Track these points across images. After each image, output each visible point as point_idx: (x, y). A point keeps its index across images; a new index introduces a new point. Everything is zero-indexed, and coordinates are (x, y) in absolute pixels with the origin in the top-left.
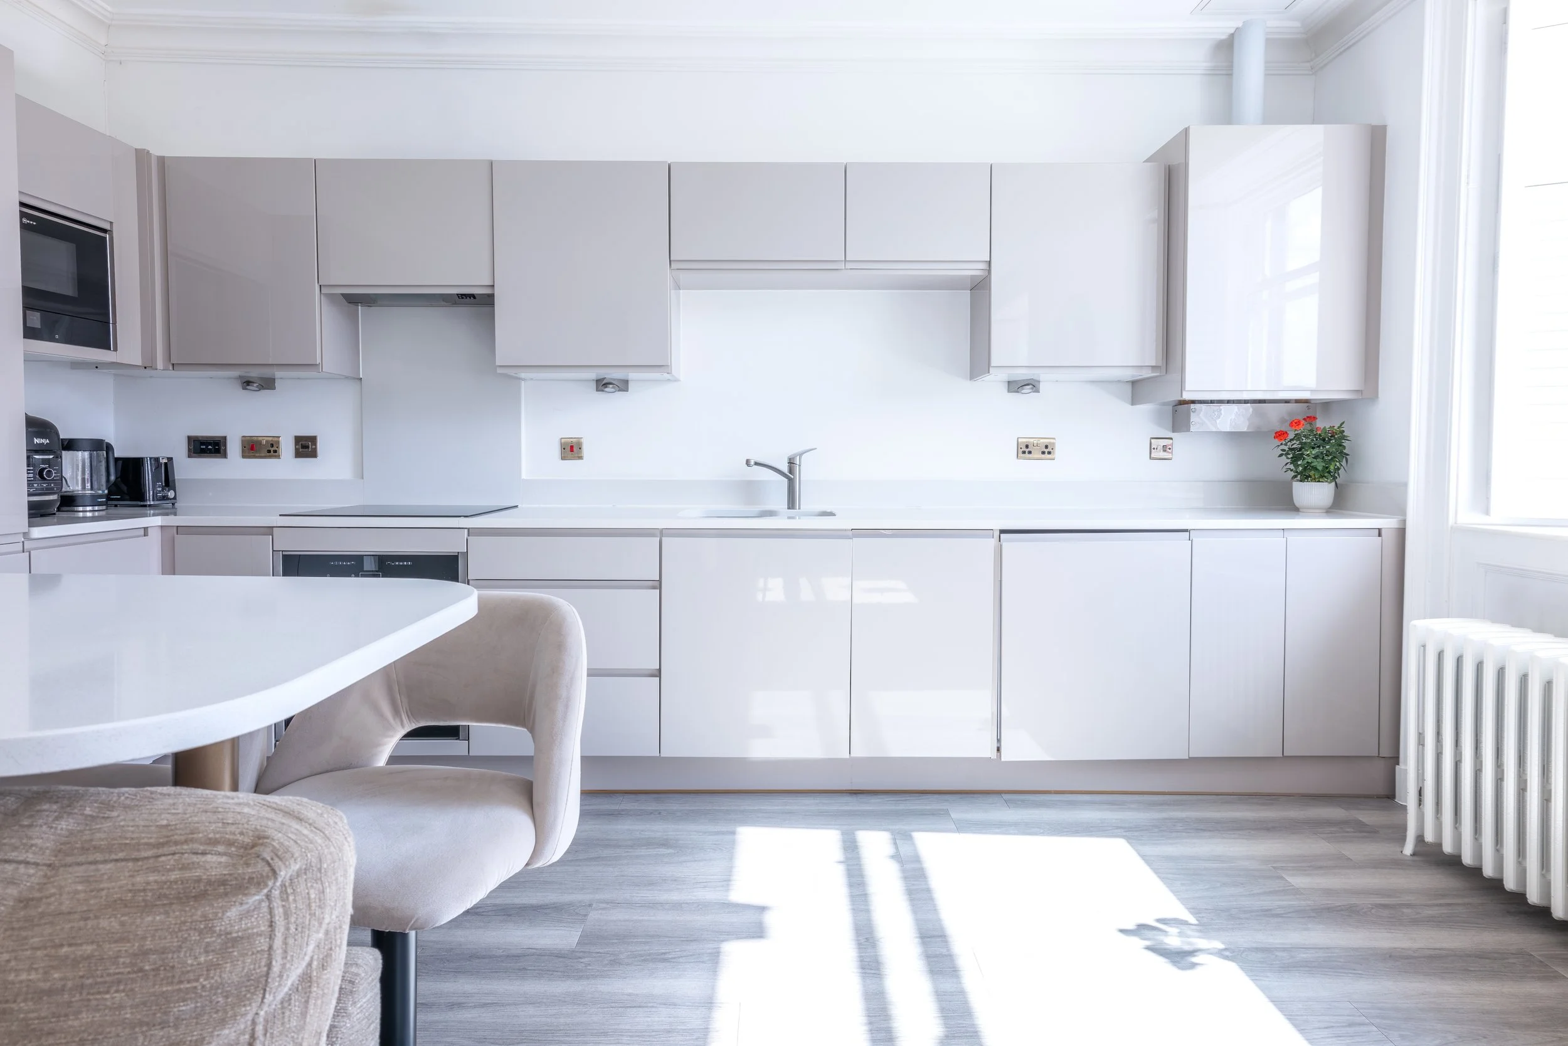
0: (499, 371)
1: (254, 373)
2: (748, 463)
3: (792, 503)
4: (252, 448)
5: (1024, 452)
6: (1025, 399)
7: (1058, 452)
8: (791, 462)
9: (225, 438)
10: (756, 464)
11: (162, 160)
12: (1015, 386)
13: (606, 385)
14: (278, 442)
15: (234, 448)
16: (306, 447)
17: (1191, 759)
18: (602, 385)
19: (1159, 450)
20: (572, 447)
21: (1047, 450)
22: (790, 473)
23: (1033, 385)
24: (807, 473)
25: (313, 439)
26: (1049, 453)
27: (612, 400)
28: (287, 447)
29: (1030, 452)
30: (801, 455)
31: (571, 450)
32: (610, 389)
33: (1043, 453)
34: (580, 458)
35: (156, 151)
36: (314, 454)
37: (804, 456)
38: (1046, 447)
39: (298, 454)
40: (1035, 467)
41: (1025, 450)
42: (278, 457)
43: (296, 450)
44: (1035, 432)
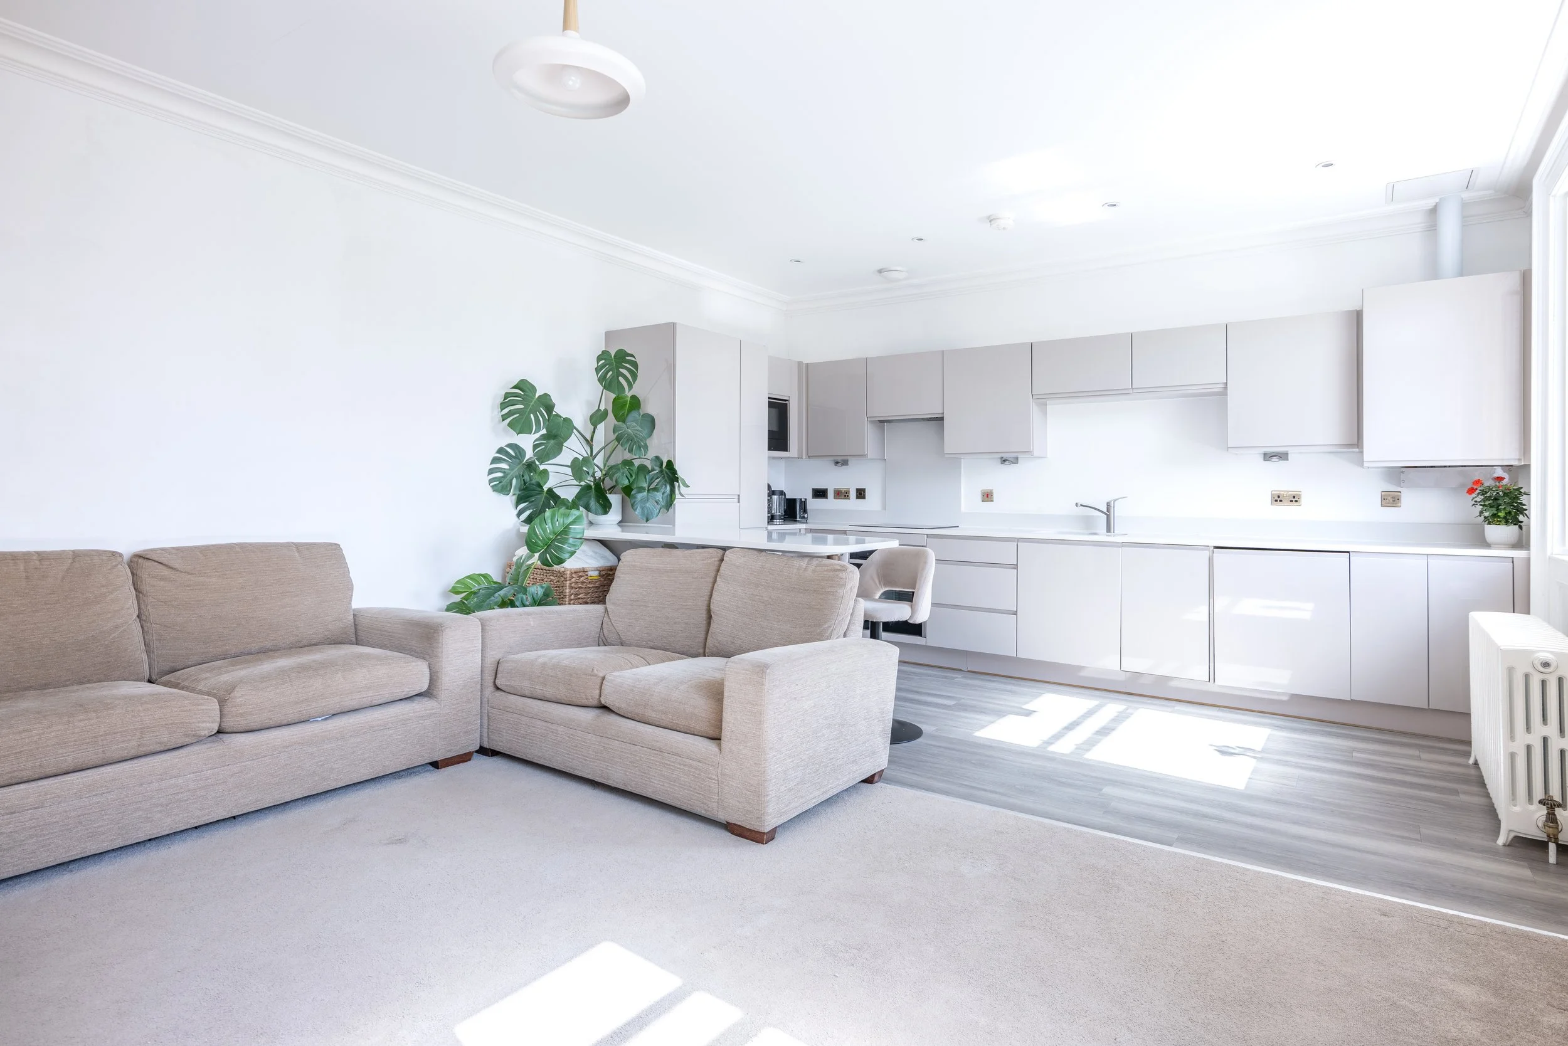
0: (947, 456)
1: (839, 459)
2: (1077, 504)
3: (1109, 530)
4: (838, 494)
5: (1276, 501)
6: (1275, 465)
7: (1303, 500)
8: (1108, 505)
9: (827, 489)
10: (1082, 505)
11: (807, 365)
12: (1268, 456)
13: (1005, 461)
14: (849, 491)
15: (831, 494)
16: (861, 494)
17: (1353, 702)
18: (1004, 461)
19: (1391, 500)
20: (987, 495)
21: (1295, 499)
22: (1108, 512)
23: (1283, 456)
24: (1119, 511)
25: (864, 490)
26: (1296, 501)
27: (1008, 469)
28: (853, 494)
29: (1281, 501)
30: (1115, 501)
31: (987, 496)
32: (1007, 463)
33: (1291, 501)
34: (992, 501)
35: (807, 360)
36: (864, 497)
37: (1116, 502)
38: (1294, 497)
39: (858, 497)
40: (1286, 511)
41: (1278, 499)
42: (849, 499)
43: (857, 495)
44: (1286, 487)
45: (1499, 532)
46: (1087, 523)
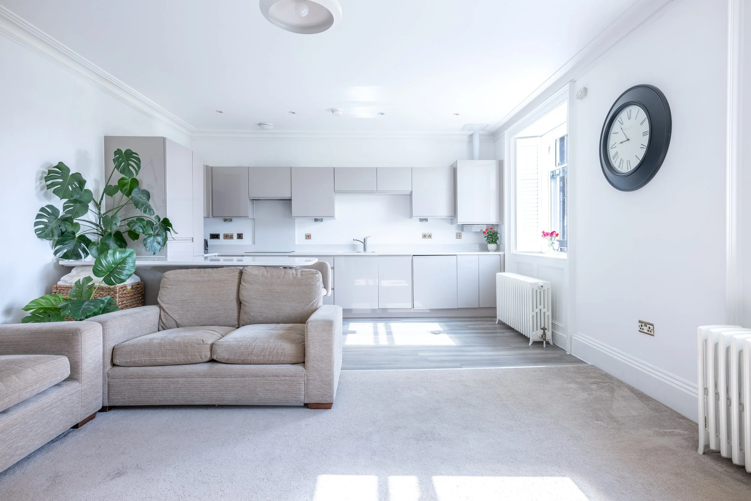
0: (293, 218)
1: (227, 218)
2: (354, 240)
3: (365, 250)
4: (226, 237)
5: (424, 237)
6: (424, 223)
7: (433, 237)
8: (364, 240)
9: (219, 234)
10: (356, 240)
11: (212, 167)
12: (421, 220)
13: (317, 220)
14: (233, 235)
15: (221, 236)
16: (240, 236)
17: (458, 309)
18: (316, 220)
19: (458, 236)
20: (308, 236)
21: (430, 236)
22: (364, 242)
23: (426, 220)
24: (368, 242)
25: (242, 234)
26: (430, 237)
27: (319, 224)
28: (235, 236)
29: (425, 237)
30: (367, 238)
31: (308, 237)
32: (318, 221)
33: (429, 237)
34: (311, 239)
35: (211, 165)
36: (242, 238)
37: (368, 238)
38: (430, 235)
39: (238, 238)
40: (427, 241)
41: (424, 236)
42: (233, 239)
43: (238, 237)
44: (427, 232)
45: (492, 246)
46: (354, 247)
